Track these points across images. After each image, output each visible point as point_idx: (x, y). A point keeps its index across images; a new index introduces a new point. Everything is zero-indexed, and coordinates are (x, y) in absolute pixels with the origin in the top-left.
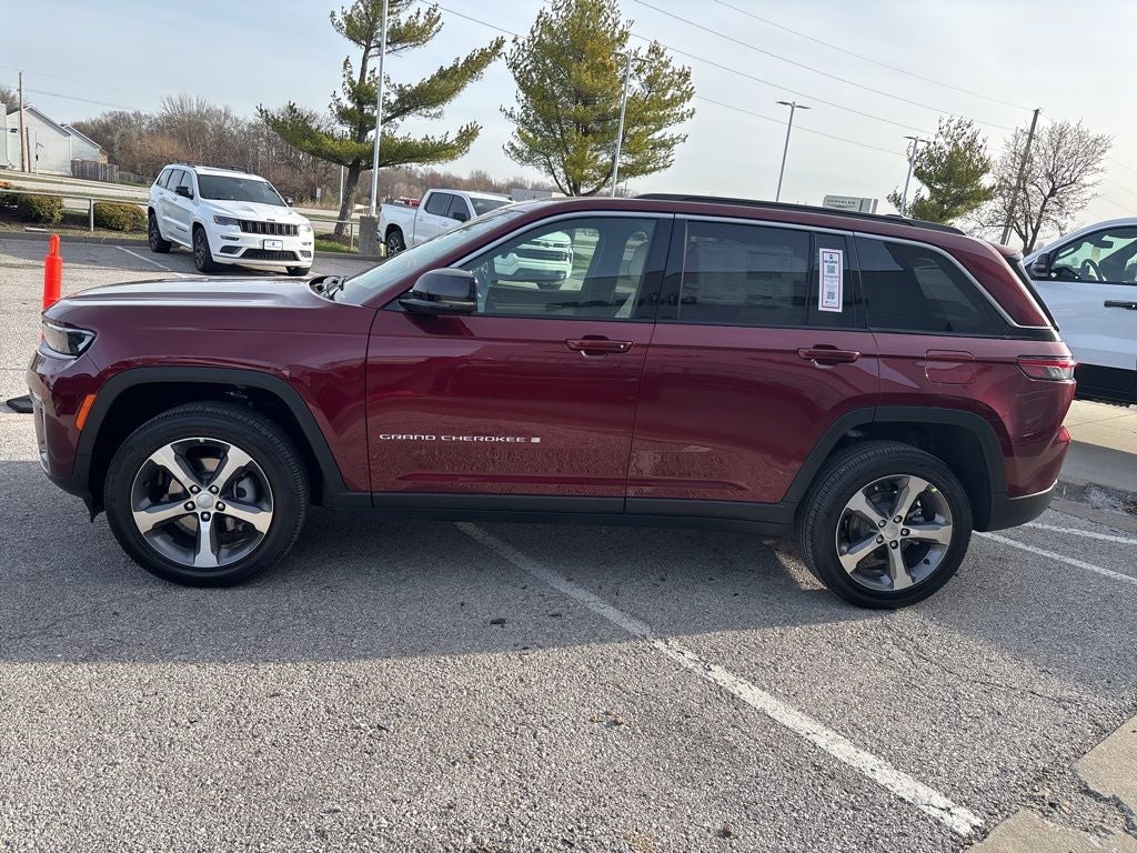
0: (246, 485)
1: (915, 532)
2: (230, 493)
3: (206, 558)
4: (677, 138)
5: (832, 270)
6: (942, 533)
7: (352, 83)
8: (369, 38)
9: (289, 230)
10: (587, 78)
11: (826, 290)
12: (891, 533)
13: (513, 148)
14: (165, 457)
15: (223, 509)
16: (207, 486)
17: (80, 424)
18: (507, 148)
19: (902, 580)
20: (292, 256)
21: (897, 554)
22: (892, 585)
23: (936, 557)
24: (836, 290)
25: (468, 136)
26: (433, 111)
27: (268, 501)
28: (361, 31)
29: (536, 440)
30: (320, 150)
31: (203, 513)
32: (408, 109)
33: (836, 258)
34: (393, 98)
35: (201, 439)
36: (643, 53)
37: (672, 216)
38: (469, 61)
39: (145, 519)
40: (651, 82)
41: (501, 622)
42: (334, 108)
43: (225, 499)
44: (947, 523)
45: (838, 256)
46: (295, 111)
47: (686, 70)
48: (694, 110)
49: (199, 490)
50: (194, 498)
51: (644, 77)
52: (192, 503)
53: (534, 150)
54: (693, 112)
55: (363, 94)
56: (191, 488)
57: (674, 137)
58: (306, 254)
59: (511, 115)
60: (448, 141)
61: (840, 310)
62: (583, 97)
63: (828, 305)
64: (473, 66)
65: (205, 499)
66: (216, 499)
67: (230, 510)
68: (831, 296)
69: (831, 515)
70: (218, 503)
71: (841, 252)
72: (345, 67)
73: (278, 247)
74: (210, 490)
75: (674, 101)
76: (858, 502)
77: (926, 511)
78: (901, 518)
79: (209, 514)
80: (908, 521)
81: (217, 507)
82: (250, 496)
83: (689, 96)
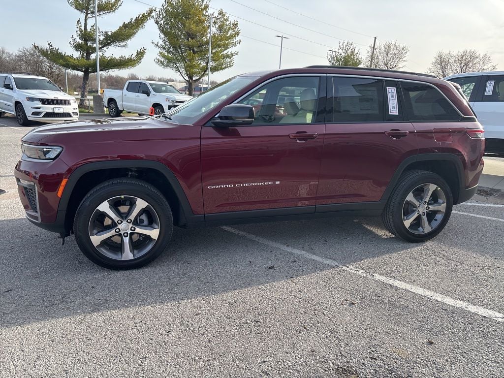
0: (144, 217)
1: (432, 208)
2: (137, 222)
3: (128, 255)
5: (392, 96)
6: (442, 207)
7: (81, 31)
8: (87, 9)
9: (65, 102)
10: (193, 27)
11: (391, 105)
12: (422, 209)
13: (159, 61)
14: (104, 207)
15: (135, 230)
16: (126, 219)
17: (59, 194)
18: (156, 61)
19: (427, 229)
20: (68, 115)
21: (425, 218)
22: (423, 232)
23: (439, 217)
24: (395, 105)
25: (141, 54)
26: (122, 44)
27: (157, 224)
28: (83, 6)
29: (278, 183)
31: (124, 234)
32: (110, 43)
33: (393, 90)
34: (102, 38)
35: (123, 197)
36: (216, 15)
37: (326, 75)
38: (137, 20)
39: (96, 240)
40: (220, 28)
41: (272, 267)
42: (73, 43)
43: (135, 225)
44: (444, 203)
45: (394, 90)
46: (52, 46)
47: (236, 22)
48: (240, 40)
49: (122, 222)
50: (119, 226)
51: (217, 26)
52: (118, 229)
53: (170, 61)
54: (240, 41)
55: (87, 36)
56: (118, 222)
57: (233, 53)
58: (75, 114)
59: (157, 45)
60: (132, 57)
61: (397, 114)
62: (190, 35)
63: (393, 112)
64: (139, 22)
65: (124, 227)
66: (131, 225)
67: (138, 230)
68: (393, 108)
69: (400, 204)
70: (132, 227)
71: (395, 88)
72: (78, 24)
73: (61, 111)
74: (127, 221)
75: (232, 37)
76: (410, 197)
77: (435, 198)
78: (426, 202)
79: (127, 233)
80: (428, 204)
81: (131, 229)
82: (146, 222)
83: (238, 34)
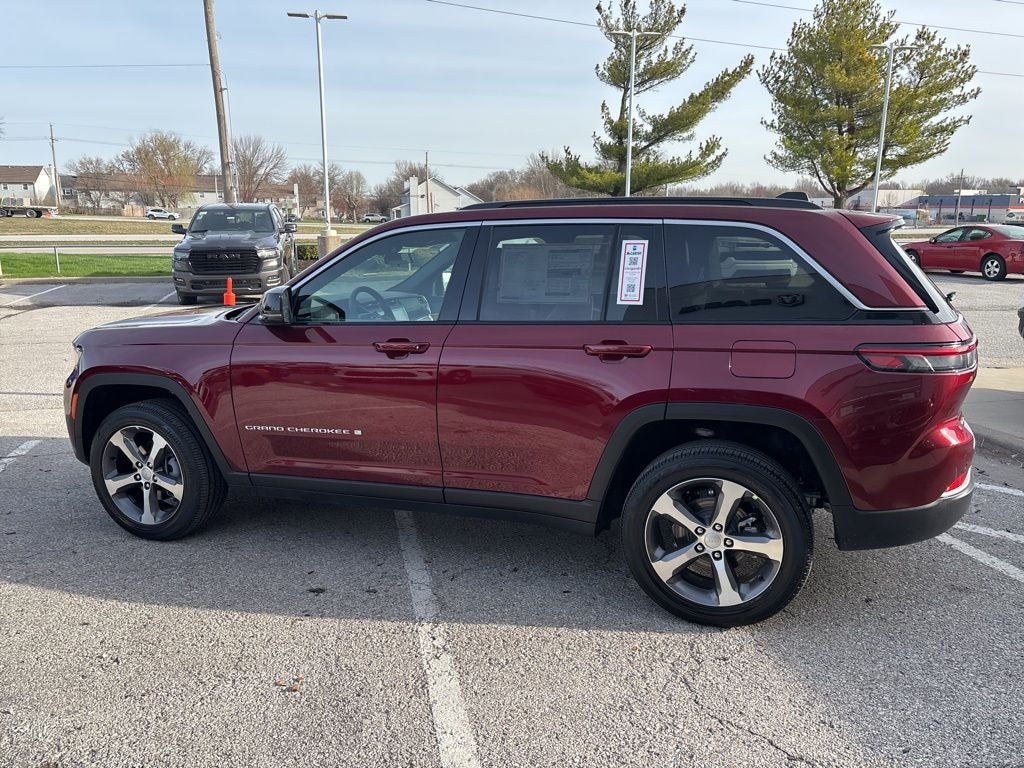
0: (173, 463)
1: (740, 544)
3: (148, 517)
4: (960, 121)
5: (634, 262)
6: (771, 547)
7: (610, 122)
8: (626, 80)
10: (841, 77)
11: (626, 282)
12: (711, 542)
13: (776, 156)
14: (118, 440)
15: (156, 481)
16: (145, 462)
18: (770, 157)
21: (721, 566)
22: (718, 601)
24: (638, 282)
26: (685, 135)
28: (618, 75)
29: (358, 432)
30: (584, 184)
31: (145, 483)
32: (664, 136)
33: (640, 248)
34: (648, 128)
35: (137, 427)
36: (911, 40)
39: (111, 487)
40: (922, 68)
42: (598, 146)
43: (157, 473)
45: (642, 246)
46: (569, 153)
47: (964, 48)
48: (979, 89)
49: (141, 466)
50: (139, 472)
51: (913, 64)
53: (798, 156)
54: (977, 93)
55: (619, 130)
57: (957, 119)
59: (772, 126)
60: (694, 158)
61: (642, 302)
62: (846, 97)
63: (628, 298)
64: (720, 89)
65: (146, 473)
66: (152, 472)
67: (161, 482)
68: (633, 289)
70: (153, 475)
71: (646, 242)
72: (603, 111)
74: (148, 465)
75: (947, 86)
76: (666, 506)
78: (721, 526)
79: (149, 484)
80: (731, 531)
81: (153, 479)
83: (970, 77)
